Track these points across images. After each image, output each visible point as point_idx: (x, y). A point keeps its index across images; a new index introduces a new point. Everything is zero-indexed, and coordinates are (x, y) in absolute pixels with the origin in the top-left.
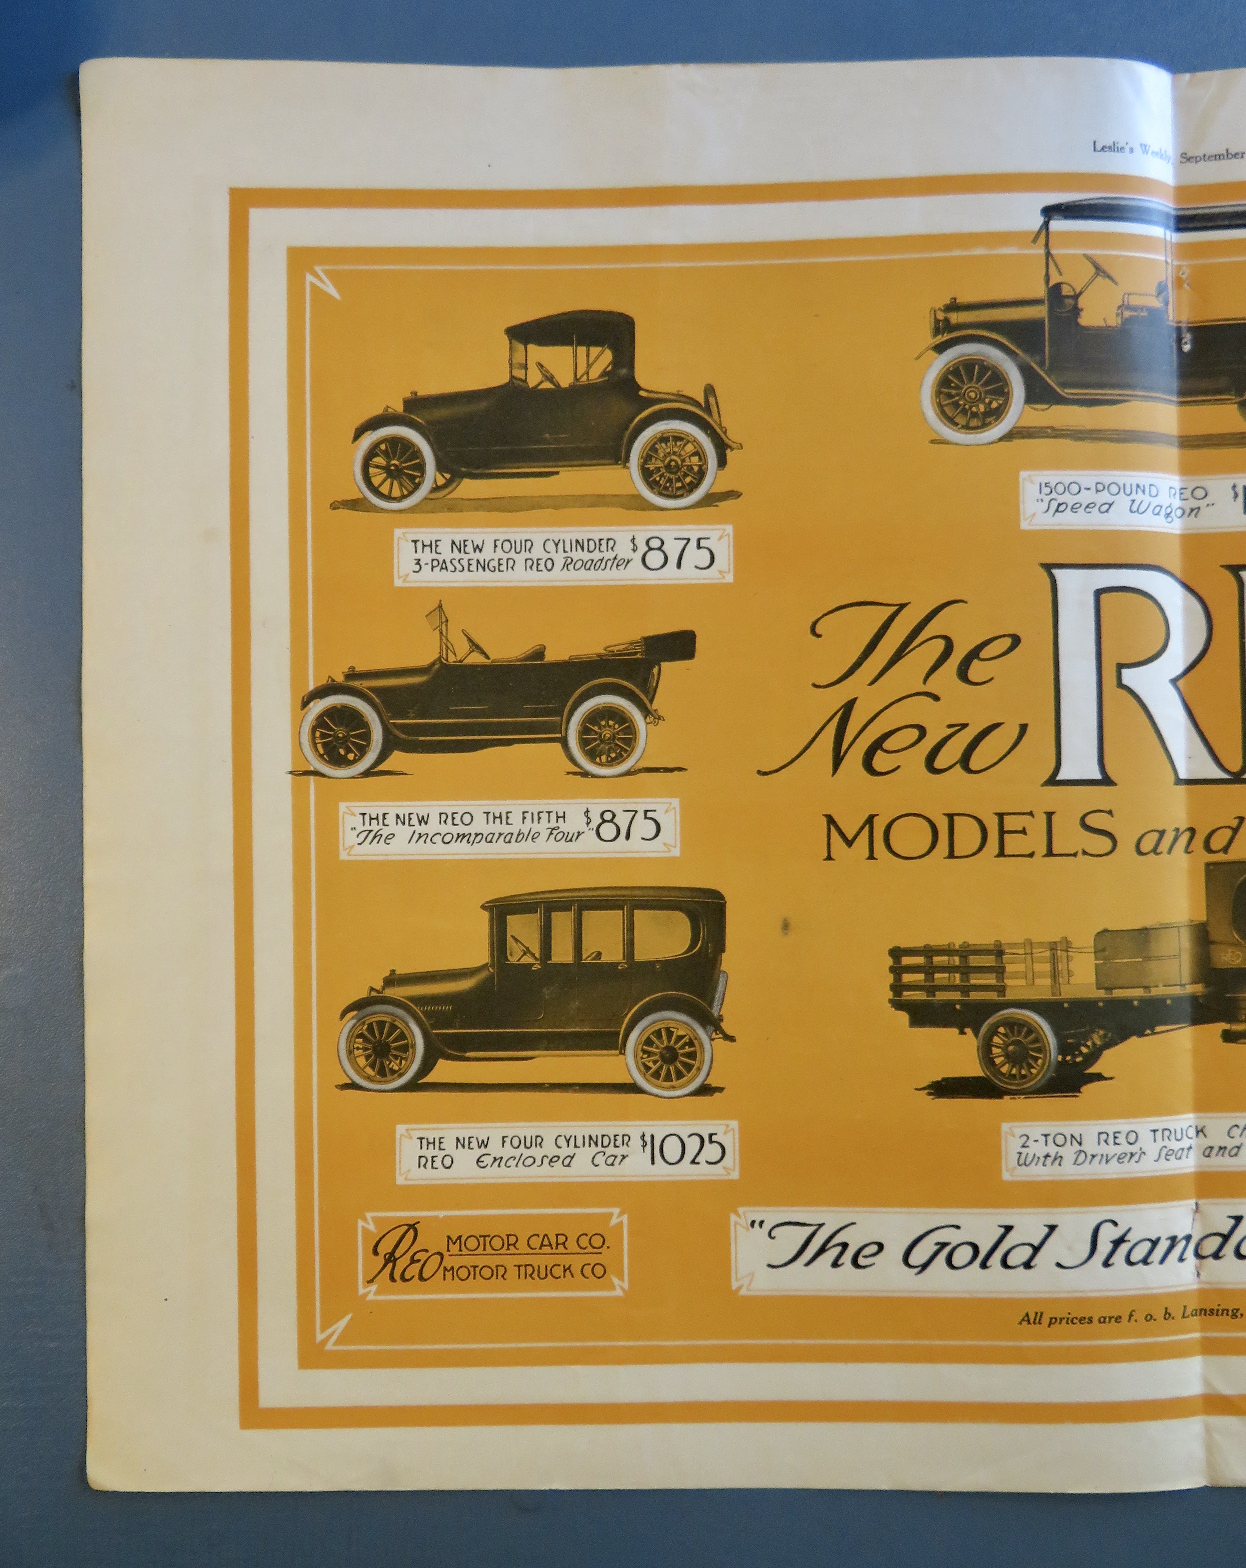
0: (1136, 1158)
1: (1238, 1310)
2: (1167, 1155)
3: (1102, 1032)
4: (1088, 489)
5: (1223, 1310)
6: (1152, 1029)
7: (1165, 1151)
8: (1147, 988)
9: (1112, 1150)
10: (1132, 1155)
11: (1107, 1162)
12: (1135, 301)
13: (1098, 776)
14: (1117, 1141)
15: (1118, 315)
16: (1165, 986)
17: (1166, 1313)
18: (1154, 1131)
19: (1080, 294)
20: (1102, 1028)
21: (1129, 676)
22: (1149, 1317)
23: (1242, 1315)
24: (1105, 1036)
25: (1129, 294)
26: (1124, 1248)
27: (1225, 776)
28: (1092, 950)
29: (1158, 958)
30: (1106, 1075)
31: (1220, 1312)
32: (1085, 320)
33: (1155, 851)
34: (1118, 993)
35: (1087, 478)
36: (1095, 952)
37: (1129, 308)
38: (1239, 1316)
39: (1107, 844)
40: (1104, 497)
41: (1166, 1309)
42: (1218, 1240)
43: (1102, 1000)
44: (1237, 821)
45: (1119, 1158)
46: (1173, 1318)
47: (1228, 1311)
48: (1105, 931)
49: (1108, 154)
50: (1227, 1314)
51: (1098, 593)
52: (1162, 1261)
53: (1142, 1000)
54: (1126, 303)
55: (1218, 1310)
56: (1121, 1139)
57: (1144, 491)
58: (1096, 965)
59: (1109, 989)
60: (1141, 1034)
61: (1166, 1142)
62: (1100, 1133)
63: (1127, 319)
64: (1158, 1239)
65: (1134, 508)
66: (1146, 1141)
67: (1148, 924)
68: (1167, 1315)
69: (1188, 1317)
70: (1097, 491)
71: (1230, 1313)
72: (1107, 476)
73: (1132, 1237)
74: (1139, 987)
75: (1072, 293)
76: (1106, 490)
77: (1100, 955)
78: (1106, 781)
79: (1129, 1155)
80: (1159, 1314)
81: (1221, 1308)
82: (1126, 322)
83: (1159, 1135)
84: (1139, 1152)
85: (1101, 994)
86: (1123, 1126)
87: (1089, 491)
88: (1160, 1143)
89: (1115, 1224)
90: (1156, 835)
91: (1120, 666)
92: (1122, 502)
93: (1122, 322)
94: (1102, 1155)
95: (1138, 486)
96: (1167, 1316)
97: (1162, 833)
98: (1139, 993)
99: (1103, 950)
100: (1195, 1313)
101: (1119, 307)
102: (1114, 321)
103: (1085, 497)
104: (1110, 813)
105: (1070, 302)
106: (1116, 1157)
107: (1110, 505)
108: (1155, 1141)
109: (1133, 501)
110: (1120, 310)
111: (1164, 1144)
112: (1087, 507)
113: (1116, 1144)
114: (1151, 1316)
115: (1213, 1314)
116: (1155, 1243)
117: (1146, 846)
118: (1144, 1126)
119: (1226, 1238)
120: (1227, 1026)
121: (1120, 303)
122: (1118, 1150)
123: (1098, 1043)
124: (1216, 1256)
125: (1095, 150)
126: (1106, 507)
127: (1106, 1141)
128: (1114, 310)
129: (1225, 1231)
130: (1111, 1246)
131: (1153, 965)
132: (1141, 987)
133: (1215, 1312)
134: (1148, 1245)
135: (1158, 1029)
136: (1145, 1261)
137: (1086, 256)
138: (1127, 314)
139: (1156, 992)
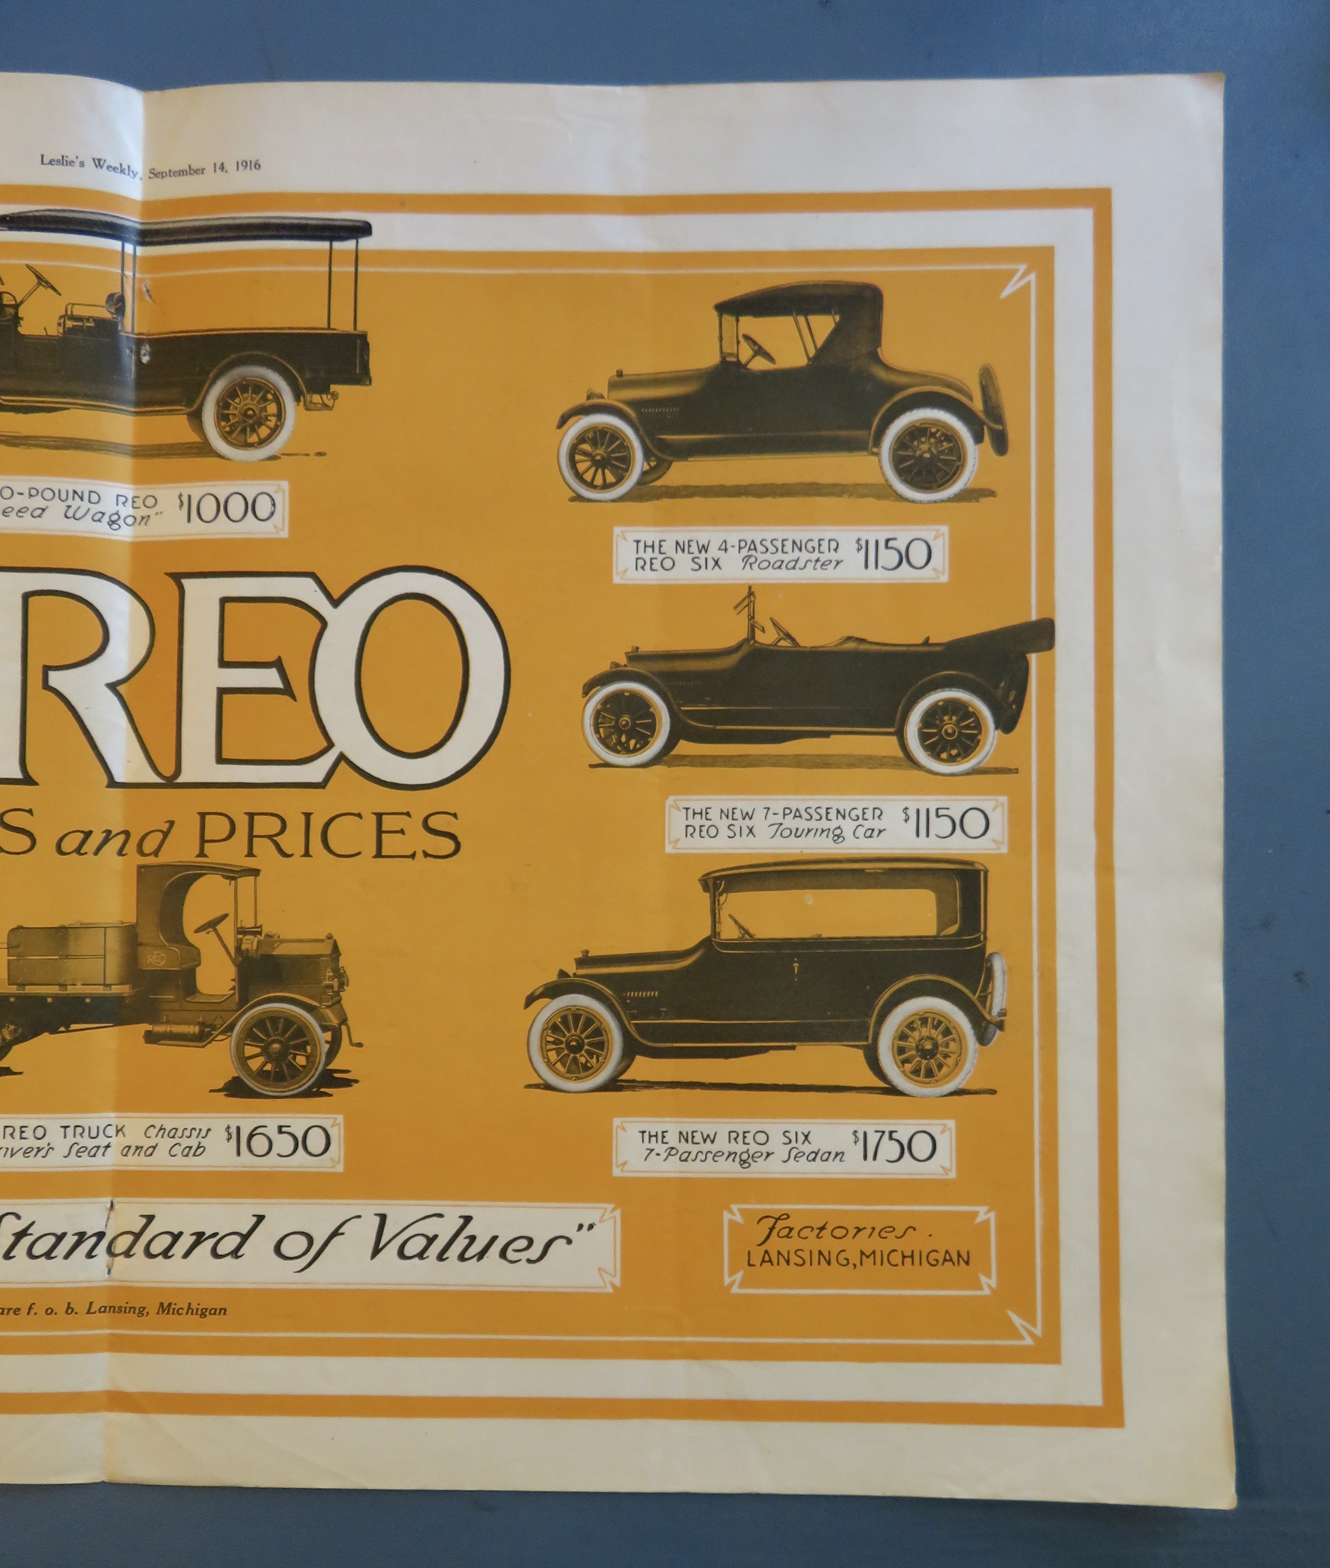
0: (43, 1153)
1: (144, 1308)
2: (78, 1152)
3: (12, 1027)
4: (21, 494)
5: (131, 1308)
6: (67, 1027)
7: (76, 1148)
8: (63, 986)
9: (17, 1143)
10: (39, 1150)
11: (12, 1155)
12: (78, 311)
13: (19, 775)
14: (24, 1135)
15: (59, 324)
16: (83, 985)
17: (69, 1307)
18: (66, 1127)
19: (22, 302)
20: (12, 1023)
21: (56, 679)
22: (49, 1311)
23: (148, 1313)
24: (15, 1031)
25: (73, 304)
26: (26, 1241)
27: (159, 780)
28: (5, 946)
29: (77, 957)
30: (15, 1070)
31: (128, 1310)
32: (24, 329)
33: (78, 851)
34: (30, 990)
35: (21, 483)
36: (8, 948)
37: (73, 318)
38: (145, 1315)
39: (26, 842)
40: (38, 502)
41: (69, 1304)
42: (130, 1238)
43: (14, 995)
44: (168, 824)
45: (25, 1153)
46: (76, 1313)
47: (135, 1308)
48: (20, 928)
49: (56, 168)
50: (134, 1313)
51: (26, 597)
52: (67, 1257)
53: (56, 997)
54: (69, 313)
55: (126, 1308)
56: (28, 1133)
57: (82, 499)
58: (9, 961)
59: (22, 985)
60: (54, 1031)
61: (78, 1139)
62: (6, 1127)
63: (69, 329)
64: (64, 1235)
65: (70, 514)
66: (55, 1136)
67: (66, 923)
68: (69, 1309)
69: (95, 1313)
70: (31, 496)
71: (137, 1311)
72: (41, 482)
73: (35, 1231)
74: (54, 985)
75: (13, 302)
76: (40, 495)
77: (11, 950)
78: (27, 780)
79: (35, 1150)
80: (61, 1308)
81: (128, 1306)
82: (68, 331)
83: (70, 1131)
84: (47, 1148)
85: (13, 989)
86: (31, 1121)
87: (21, 496)
88: (70, 1140)
89: (18, 1217)
90: (82, 835)
91: (47, 669)
92: (56, 508)
93: (64, 331)
94: (7, 1149)
95: (75, 492)
96: (70, 1311)
97: (88, 834)
98: (54, 990)
99: (17, 946)
100: (103, 1310)
101: (61, 317)
102: (54, 331)
103: (17, 502)
104: (30, 812)
105: (12, 311)
106: (22, 1151)
107: (43, 510)
108: (65, 1137)
109: (69, 507)
110: (62, 320)
111: (75, 1140)
112: (20, 511)
113: (22, 1138)
114: (52, 1311)
115: (121, 1311)
116: (60, 1238)
117: (67, 846)
118: (53, 1123)
119: (137, 1236)
120: (149, 1027)
121: (63, 313)
122: (25, 1144)
123: (8, 1038)
124: (127, 1254)
125: (42, 163)
126: (39, 512)
127: (12, 1135)
128: (56, 320)
129: (137, 1230)
130: (12, 1239)
131: (71, 964)
132: (57, 985)
133: (123, 1309)
134: (52, 1240)
135: (73, 1027)
136: (48, 1255)
137: (29, 267)
138: (69, 324)
139: (71, 990)
